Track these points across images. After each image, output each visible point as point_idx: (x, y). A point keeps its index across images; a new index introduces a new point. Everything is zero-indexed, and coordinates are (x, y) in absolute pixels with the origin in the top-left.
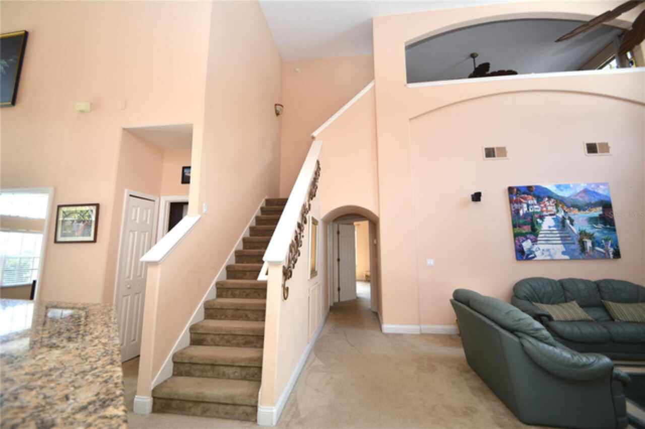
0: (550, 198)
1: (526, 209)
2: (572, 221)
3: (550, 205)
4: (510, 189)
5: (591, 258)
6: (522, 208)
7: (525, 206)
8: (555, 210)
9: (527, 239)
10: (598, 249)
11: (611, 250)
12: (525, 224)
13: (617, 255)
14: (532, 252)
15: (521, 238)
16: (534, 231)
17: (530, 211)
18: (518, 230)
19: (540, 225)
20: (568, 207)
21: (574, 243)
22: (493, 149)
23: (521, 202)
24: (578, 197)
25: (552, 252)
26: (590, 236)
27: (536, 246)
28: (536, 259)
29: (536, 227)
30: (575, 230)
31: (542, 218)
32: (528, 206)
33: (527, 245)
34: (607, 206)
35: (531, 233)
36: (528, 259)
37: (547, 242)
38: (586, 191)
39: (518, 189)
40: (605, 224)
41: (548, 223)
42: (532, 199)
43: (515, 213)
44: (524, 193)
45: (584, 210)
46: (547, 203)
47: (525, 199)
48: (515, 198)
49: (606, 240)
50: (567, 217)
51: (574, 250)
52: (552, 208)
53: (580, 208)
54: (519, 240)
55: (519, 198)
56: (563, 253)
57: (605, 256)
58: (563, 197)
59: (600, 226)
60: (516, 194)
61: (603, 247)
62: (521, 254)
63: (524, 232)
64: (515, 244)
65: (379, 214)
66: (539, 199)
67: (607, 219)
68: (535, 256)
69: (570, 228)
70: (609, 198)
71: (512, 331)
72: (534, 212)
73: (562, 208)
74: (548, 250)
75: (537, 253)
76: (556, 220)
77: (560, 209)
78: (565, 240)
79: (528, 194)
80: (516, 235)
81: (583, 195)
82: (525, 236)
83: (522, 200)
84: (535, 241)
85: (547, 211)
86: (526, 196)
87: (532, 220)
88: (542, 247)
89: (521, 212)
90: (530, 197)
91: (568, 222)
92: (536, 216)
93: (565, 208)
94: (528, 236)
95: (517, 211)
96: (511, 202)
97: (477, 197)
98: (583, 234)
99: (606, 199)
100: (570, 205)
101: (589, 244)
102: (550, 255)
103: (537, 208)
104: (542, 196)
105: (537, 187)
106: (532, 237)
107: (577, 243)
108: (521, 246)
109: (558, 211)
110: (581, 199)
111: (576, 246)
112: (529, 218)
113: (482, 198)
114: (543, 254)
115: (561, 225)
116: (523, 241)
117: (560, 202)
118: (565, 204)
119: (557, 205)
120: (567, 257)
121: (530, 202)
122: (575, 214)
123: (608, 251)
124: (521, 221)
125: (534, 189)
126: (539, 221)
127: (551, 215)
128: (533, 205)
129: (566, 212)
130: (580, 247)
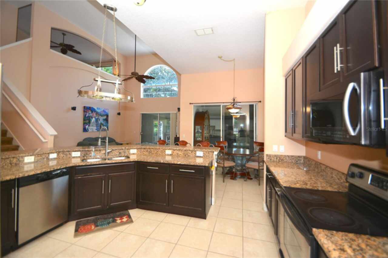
0: (95, 112)
2: (99, 120)
4: (84, 107)
7: (88, 114)
9: (87, 125)
12: (87, 120)
14: (88, 129)
15: (86, 124)
16: (89, 122)
17: (89, 115)
18: (85, 122)
19: (91, 120)
24: (102, 112)
25: (93, 129)
26: (103, 124)
30: (100, 122)
31: (92, 118)
32: (89, 113)
33: (87, 127)
34: (107, 116)
36: (87, 131)
37: (92, 126)
38: (104, 111)
39: (87, 107)
41: (93, 120)
43: (85, 116)
47: (88, 111)
48: (85, 110)
51: (98, 128)
53: (102, 116)
56: (96, 129)
59: (105, 121)
60: (86, 109)
62: (85, 130)
67: (107, 120)
68: (89, 131)
69: (98, 122)
70: (108, 113)
72: (90, 116)
75: (89, 130)
76: (95, 119)
78: (97, 126)
79: (90, 110)
80: (84, 124)
82: (87, 124)
84: (89, 126)
85: (94, 116)
86: (88, 110)
89: (87, 116)
90: (90, 111)
92: (91, 117)
95: (86, 115)
96: (84, 111)
97: (74, 108)
98: (101, 123)
102: (93, 130)
103: (91, 115)
104: (93, 111)
105: (92, 108)
106: (88, 124)
107: (99, 126)
108: (85, 127)
109: (96, 116)
112: (88, 118)
113: (76, 109)
114: (91, 130)
115: (96, 121)
117: (97, 113)
118: (98, 115)
119: (96, 114)
120: (96, 131)
121: (90, 112)
122: (100, 118)
124: (86, 119)
125: (91, 108)
126: (91, 119)
127: (95, 117)
128: (90, 113)
129: (98, 117)
130: (99, 127)
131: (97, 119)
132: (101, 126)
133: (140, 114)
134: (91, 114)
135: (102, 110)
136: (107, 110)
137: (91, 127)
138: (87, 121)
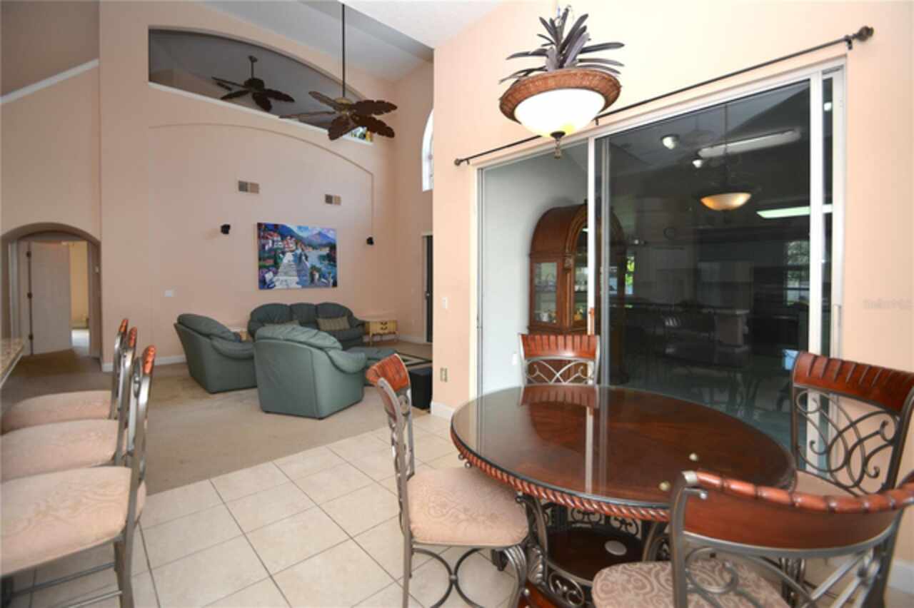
0: (292, 237)
1: (270, 245)
2: (306, 258)
3: (292, 243)
4: (260, 225)
5: (317, 286)
6: (268, 243)
7: (270, 242)
8: (294, 248)
9: (269, 270)
10: (323, 280)
11: (332, 281)
12: (269, 258)
13: (335, 284)
14: (272, 282)
15: (265, 270)
16: (276, 265)
17: (275, 246)
18: (262, 263)
19: (282, 259)
20: (305, 246)
21: (306, 275)
22: (246, 184)
23: (267, 238)
24: (313, 238)
25: (289, 282)
26: (319, 270)
27: (276, 278)
28: (276, 288)
29: (279, 261)
30: (308, 264)
31: (284, 253)
32: (273, 242)
33: (269, 276)
34: (333, 247)
35: (272, 266)
36: (269, 288)
37: (286, 274)
38: (320, 234)
39: (267, 226)
40: (329, 261)
41: (288, 258)
42: (277, 237)
43: (262, 248)
44: (271, 230)
45: (317, 249)
46: (289, 241)
47: (271, 236)
48: (262, 234)
49: (329, 273)
50: (303, 253)
51: (306, 281)
52: (293, 246)
53: (314, 248)
54: (262, 272)
55: (266, 235)
56: (298, 283)
57: (326, 285)
58: (302, 238)
59: (326, 262)
61: (326, 279)
62: (264, 284)
63: (267, 264)
64: (259, 275)
65: (101, 238)
66: (283, 237)
67: (331, 258)
68: (275, 286)
69: (305, 263)
70: (334, 240)
71: (208, 336)
72: (278, 248)
73: (301, 246)
74: (286, 281)
75: (277, 284)
76: (295, 256)
77: (299, 246)
79: (275, 232)
80: (260, 267)
81: (318, 237)
82: (268, 269)
83: (269, 237)
84: (275, 273)
85: (289, 248)
86: (272, 233)
87: (275, 255)
88: (281, 278)
89: (267, 248)
90: (276, 234)
91: (303, 258)
93: (303, 246)
94: (271, 268)
95: (264, 246)
96: (259, 237)
97: (226, 229)
98: (313, 268)
99: (332, 242)
100: (306, 243)
101: (317, 276)
102: (287, 285)
103: (280, 245)
104: (286, 234)
105: (283, 227)
106: (274, 269)
107: (308, 275)
108: (264, 277)
109: (297, 249)
110: (315, 240)
111: (308, 278)
112: (273, 254)
113: (230, 231)
114: (281, 284)
116: (267, 272)
117: (299, 241)
118: (303, 243)
119: (297, 244)
120: (300, 286)
121: (275, 239)
122: (309, 252)
123: (329, 282)
124: (266, 255)
125: (280, 227)
126: (281, 255)
127: (292, 251)
128: (277, 241)
129: (303, 250)
130: (310, 278)
131: (301, 255)
132: (312, 276)
133: (423, 237)
134: (280, 243)
135: (315, 232)
136: (331, 232)
138: (270, 262)
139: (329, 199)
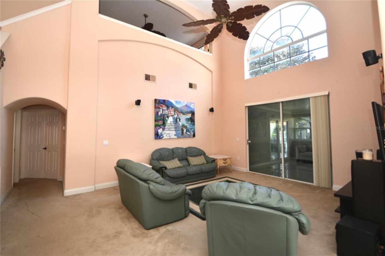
0: (172, 107)
1: (161, 112)
2: (180, 120)
3: (172, 111)
4: (156, 100)
5: (185, 137)
6: (160, 111)
7: (161, 110)
8: (174, 114)
9: (160, 128)
10: (188, 133)
11: (192, 133)
12: (160, 120)
13: (194, 136)
14: (162, 135)
16: (164, 124)
17: (164, 113)
18: (157, 123)
19: (167, 121)
20: (179, 113)
21: (179, 130)
22: (149, 76)
23: (160, 108)
24: (183, 108)
26: (186, 127)
27: (164, 132)
28: (163, 138)
29: (165, 122)
30: (181, 124)
31: (168, 117)
32: (163, 110)
33: (160, 131)
34: (193, 113)
35: (162, 125)
36: (160, 138)
37: (169, 129)
38: (186, 106)
39: (159, 101)
40: (191, 121)
41: (170, 120)
42: (165, 107)
43: (157, 114)
44: (161, 103)
45: (185, 115)
46: (171, 110)
47: (162, 106)
48: (157, 105)
49: (191, 129)
50: (178, 118)
51: (179, 134)
52: (172, 113)
53: (184, 114)
54: (157, 129)
55: (159, 106)
56: (175, 135)
57: (189, 137)
58: (177, 108)
59: (190, 122)
60: (159, 103)
61: (189, 132)
62: (158, 136)
63: (159, 124)
64: (155, 130)
65: (67, 108)
66: (168, 107)
67: (192, 120)
68: (163, 137)
69: (179, 123)
72: (165, 114)
73: (177, 113)
74: (169, 134)
75: (164, 135)
77: (176, 113)
78: (176, 128)
79: (164, 104)
80: (156, 126)
81: (185, 107)
83: (160, 107)
84: (164, 129)
85: (170, 114)
86: (162, 105)
87: (164, 118)
88: (167, 132)
89: (159, 114)
90: (164, 106)
91: (178, 120)
92: (166, 116)
93: (178, 113)
94: (161, 126)
95: (157, 113)
96: (155, 107)
97: (138, 103)
98: (183, 126)
99: (193, 110)
100: (180, 111)
101: (185, 131)
102: (169, 136)
103: (166, 112)
104: (169, 106)
105: (168, 101)
106: (163, 127)
107: (181, 130)
108: (157, 132)
109: (175, 114)
110: (184, 109)
111: (180, 132)
112: (163, 117)
113: (141, 103)
114: (166, 136)
115: (175, 121)
116: (159, 129)
117: (176, 110)
118: (178, 111)
119: (175, 111)
120: (176, 137)
121: (164, 108)
122: (181, 116)
123: (191, 134)
124: (159, 118)
125: (166, 101)
126: (167, 119)
127: (172, 116)
128: (165, 110)
129: (178, 115)
130: (182, 133)
131: (177, 118)
132: (182, 130)
133: (246, 107)
134: (166, 111)
135: (184, 105)
136: (192, 104)
137: (166, 132)
138: (161, 123)
139: (191, 86)
